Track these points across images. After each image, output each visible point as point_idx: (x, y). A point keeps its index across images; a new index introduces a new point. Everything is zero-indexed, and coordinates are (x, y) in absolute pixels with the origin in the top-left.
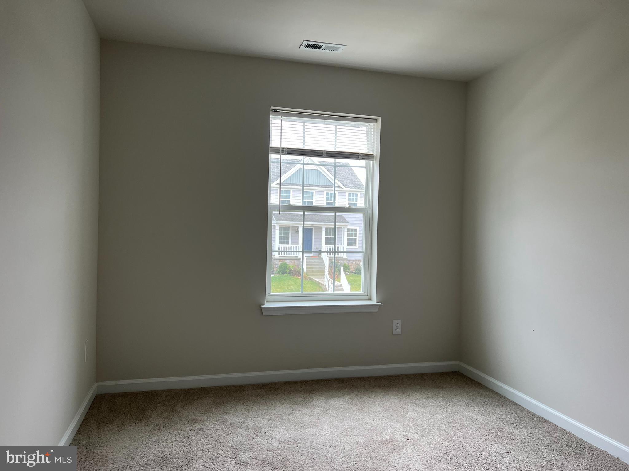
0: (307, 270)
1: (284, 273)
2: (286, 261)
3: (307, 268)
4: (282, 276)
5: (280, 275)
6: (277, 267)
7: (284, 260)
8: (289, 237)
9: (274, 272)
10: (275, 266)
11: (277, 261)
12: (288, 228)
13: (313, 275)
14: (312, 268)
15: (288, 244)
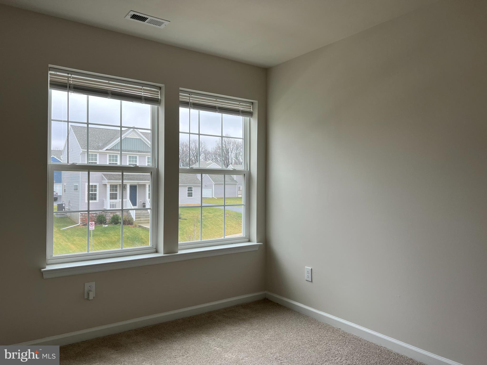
0: (136, 219)
1: (116, 223)
2: (116, 213)
3: (136, 218)
4: (115, 225)
5: (113, 225)
6: (109, 218)
7: (115, 213)
8: (117, 193)
9: (107, 223)
10: (107, 218)
11: (109, 213)
12: (116, 186)
13: (141, 223)
14: (139, 218)
15: (117, 199)
